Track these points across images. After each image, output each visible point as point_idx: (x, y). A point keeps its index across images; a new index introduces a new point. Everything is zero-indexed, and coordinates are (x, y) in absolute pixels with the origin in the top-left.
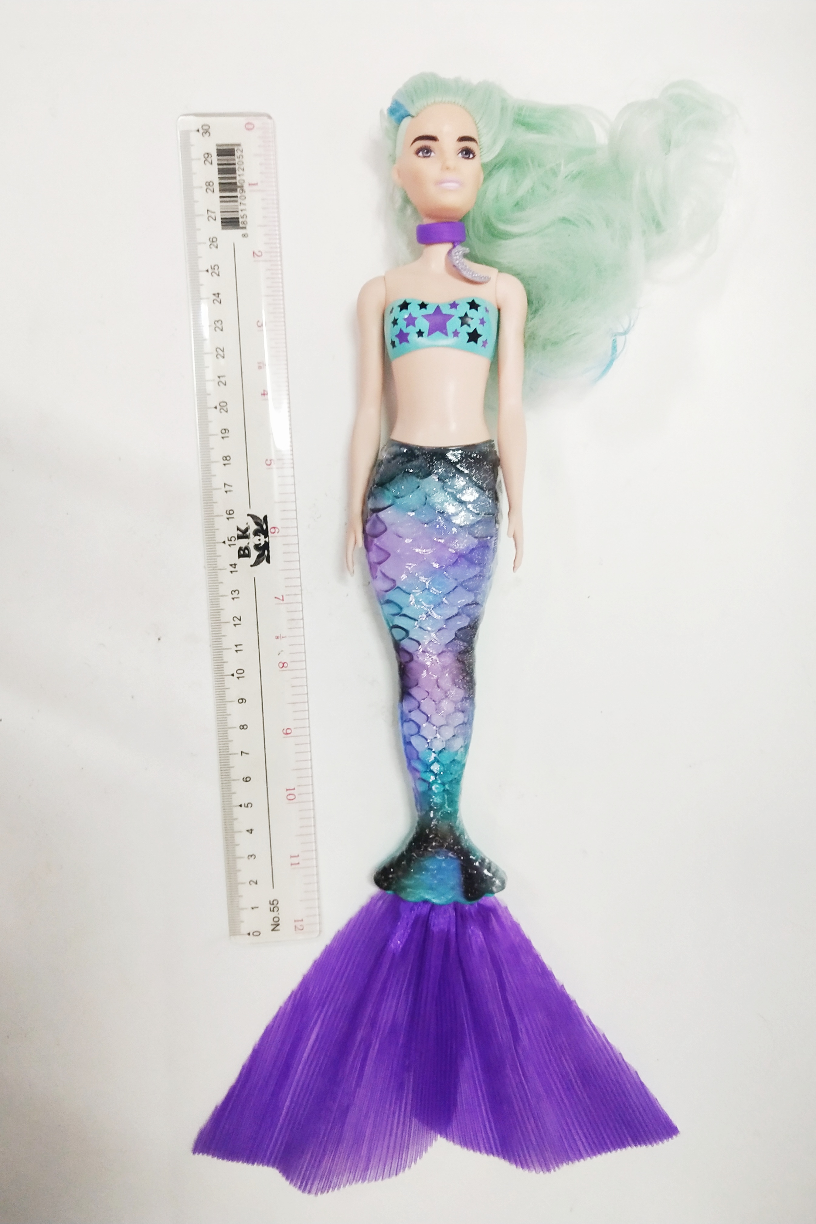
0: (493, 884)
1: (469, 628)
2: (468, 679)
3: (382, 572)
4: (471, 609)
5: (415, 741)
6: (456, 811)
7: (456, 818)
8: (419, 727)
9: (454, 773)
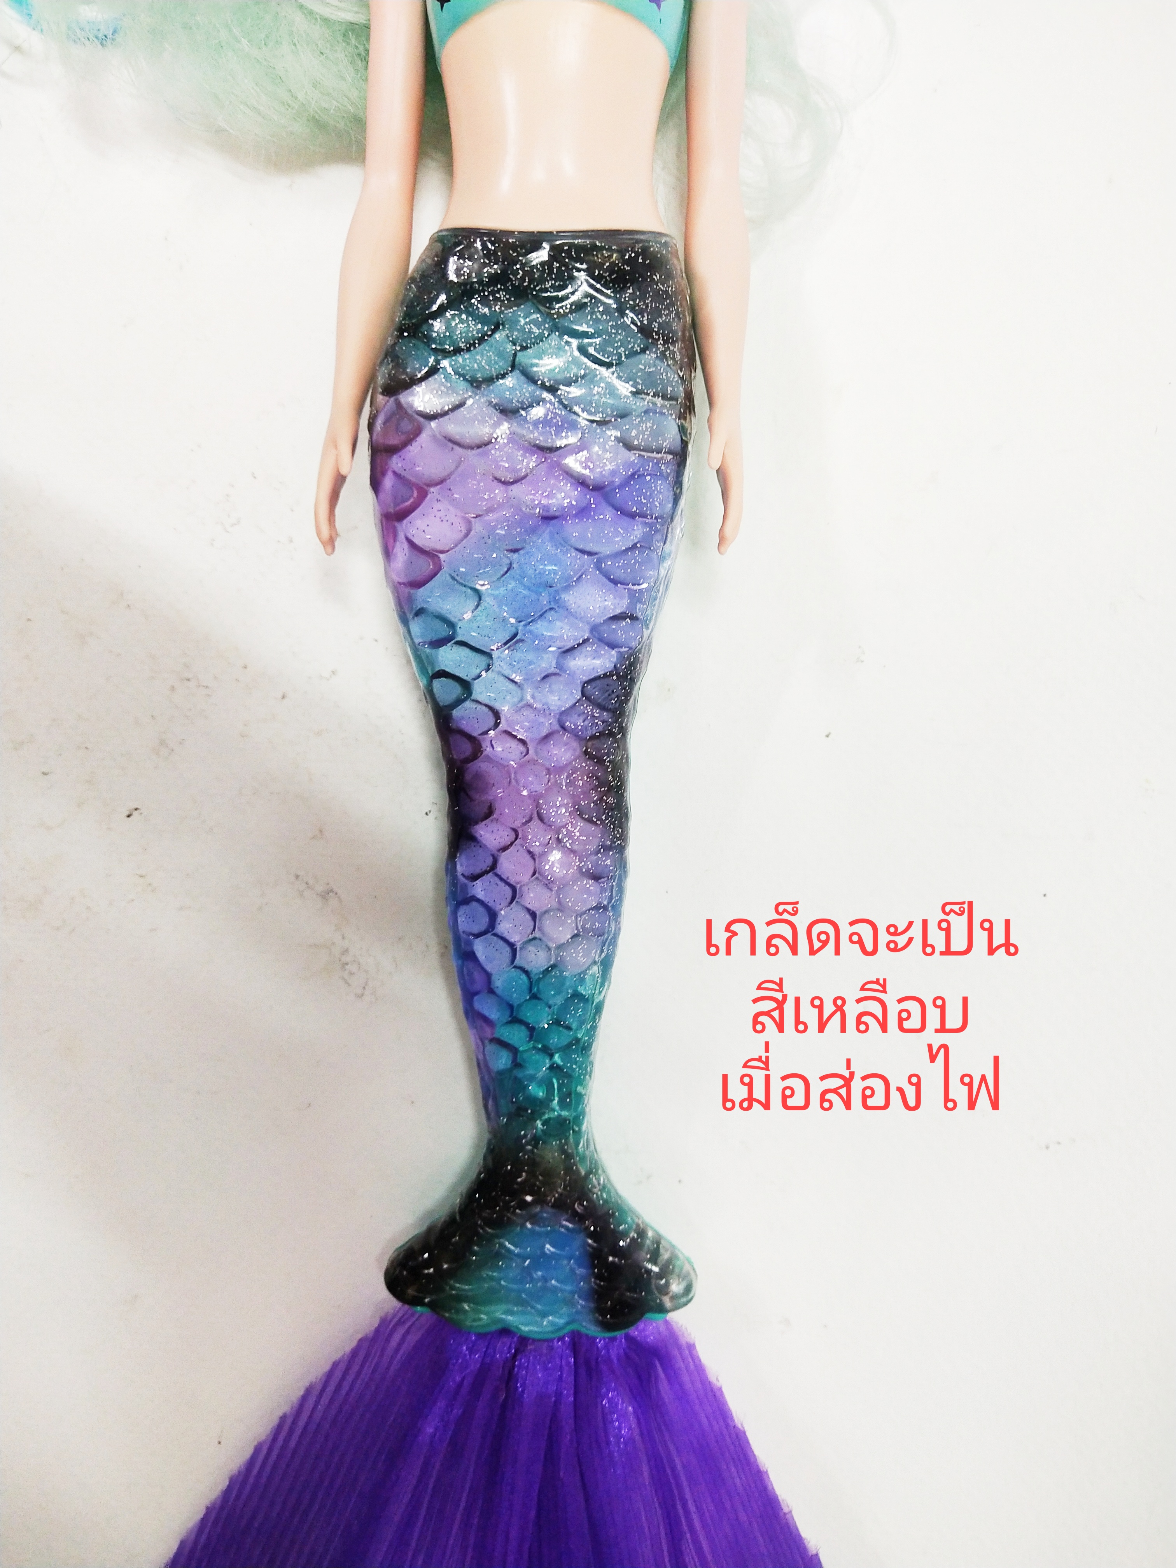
0: (664, 1290)
1: (615, 678)
2: (611, 800)
3: (407, 539)
4: (621, 631)
5: (480, 948)
6: (578, 1120)
7: (578, 1134)
8: (493, 916)
9: (574, 1026)
